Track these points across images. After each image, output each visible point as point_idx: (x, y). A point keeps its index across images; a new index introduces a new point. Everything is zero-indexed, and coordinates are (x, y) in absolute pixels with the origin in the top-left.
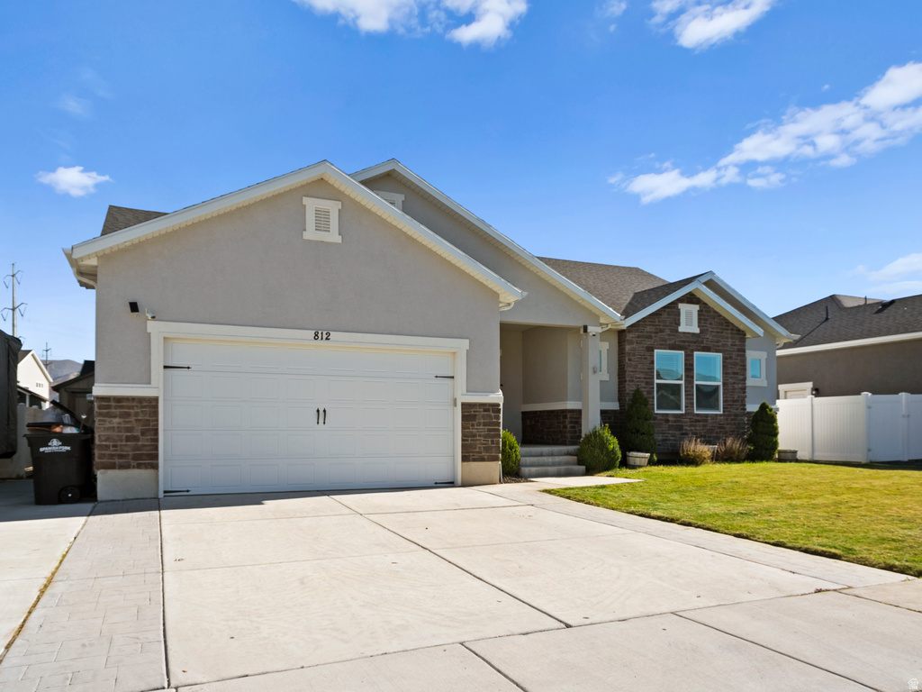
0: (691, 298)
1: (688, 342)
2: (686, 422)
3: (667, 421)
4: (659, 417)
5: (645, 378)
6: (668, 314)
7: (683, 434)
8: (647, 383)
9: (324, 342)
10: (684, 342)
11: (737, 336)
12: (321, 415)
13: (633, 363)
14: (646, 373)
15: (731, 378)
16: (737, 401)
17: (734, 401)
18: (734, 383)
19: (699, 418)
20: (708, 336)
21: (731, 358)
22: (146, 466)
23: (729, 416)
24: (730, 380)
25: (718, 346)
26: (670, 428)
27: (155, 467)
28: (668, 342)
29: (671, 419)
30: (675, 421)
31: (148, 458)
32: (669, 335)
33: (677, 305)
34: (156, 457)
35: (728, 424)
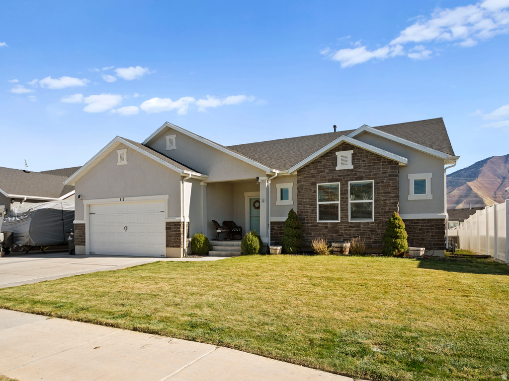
0: (345, 146)
1: (344, 176)
2: (342, 228)
3: (327, 227)
4: (320, 225)
5: (309, 202)
6: (327, 160)
7: (338, 235)
8: (311, 205)
9: (123, 201)
10: (340, 176)
11: (389, 166)
12: (126, 228)
13: (301, 193)
14: (311, 199)
15: (382, 196)
16: (388, 212)
17: (385, 212)
18: (386, 200)
19: (353, 225)
20: (361, 170)
21: (382, 182)
22: (82, 245)
23: (379, 223)
24: (382, 198)
25: (370, 175)
26: (329, 231)
27: (85, 245)
28: (327, 178)
29: (329, 226)
30: (333, 228)
31: (83, 242)
32: (328, 173)
33: (334, 153)
34: (85, 242)
35: (379, 229)
